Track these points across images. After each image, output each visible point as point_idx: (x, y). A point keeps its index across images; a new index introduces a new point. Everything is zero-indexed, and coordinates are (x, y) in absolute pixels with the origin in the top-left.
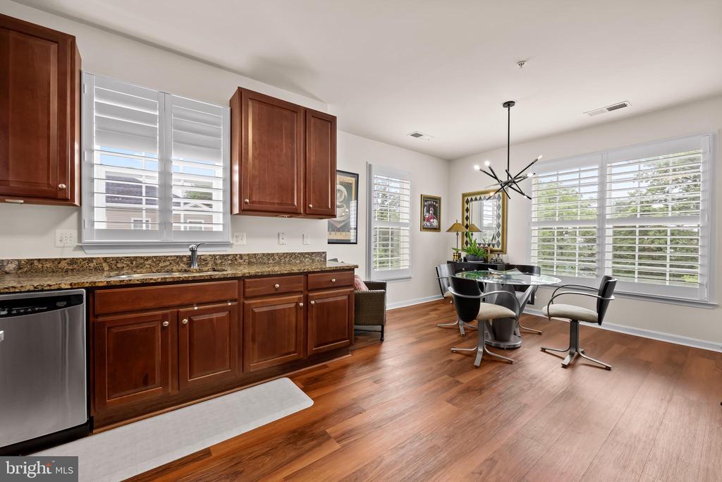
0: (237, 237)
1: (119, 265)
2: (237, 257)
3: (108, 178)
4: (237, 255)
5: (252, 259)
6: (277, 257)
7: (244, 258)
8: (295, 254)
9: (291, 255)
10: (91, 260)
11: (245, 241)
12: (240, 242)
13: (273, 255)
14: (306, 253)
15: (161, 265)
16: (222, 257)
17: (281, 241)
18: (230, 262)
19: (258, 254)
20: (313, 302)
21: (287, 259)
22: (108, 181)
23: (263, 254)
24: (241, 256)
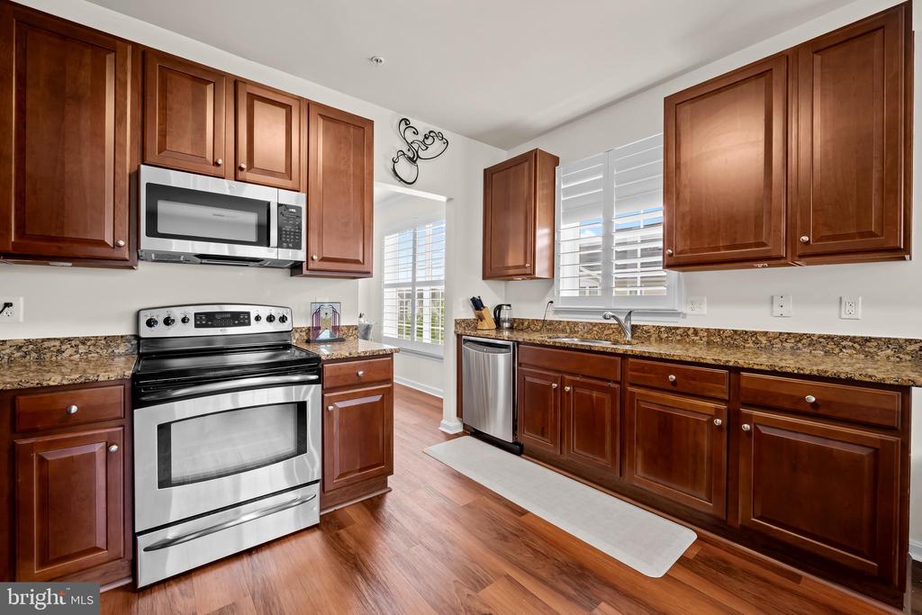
0: (692, 303)
1: (576, 329)
2: (690, 332)
3: (581, 249)
4: (689, 329)
5: (715, 337)
6: (764, 340)
7: (701, 334)
8: (809, 336)
9: (799, 338)
10: (560, 322)
11: (705, 310)
12: (697, 311)
13: (754, 334)
14: (844, 338)
15: (606, 332)
16: (669, 329)
17: (778, 311)
18: (679, 338)
19: (724, 331)
20: (746, 427)
21: (788, 346)
22: (582, 253)
23: (735, 332)
24: (696, 332)
